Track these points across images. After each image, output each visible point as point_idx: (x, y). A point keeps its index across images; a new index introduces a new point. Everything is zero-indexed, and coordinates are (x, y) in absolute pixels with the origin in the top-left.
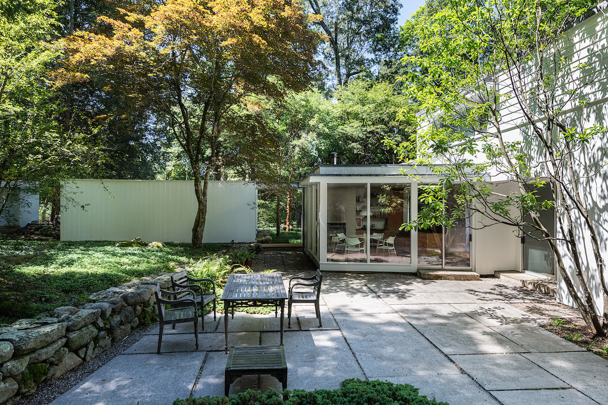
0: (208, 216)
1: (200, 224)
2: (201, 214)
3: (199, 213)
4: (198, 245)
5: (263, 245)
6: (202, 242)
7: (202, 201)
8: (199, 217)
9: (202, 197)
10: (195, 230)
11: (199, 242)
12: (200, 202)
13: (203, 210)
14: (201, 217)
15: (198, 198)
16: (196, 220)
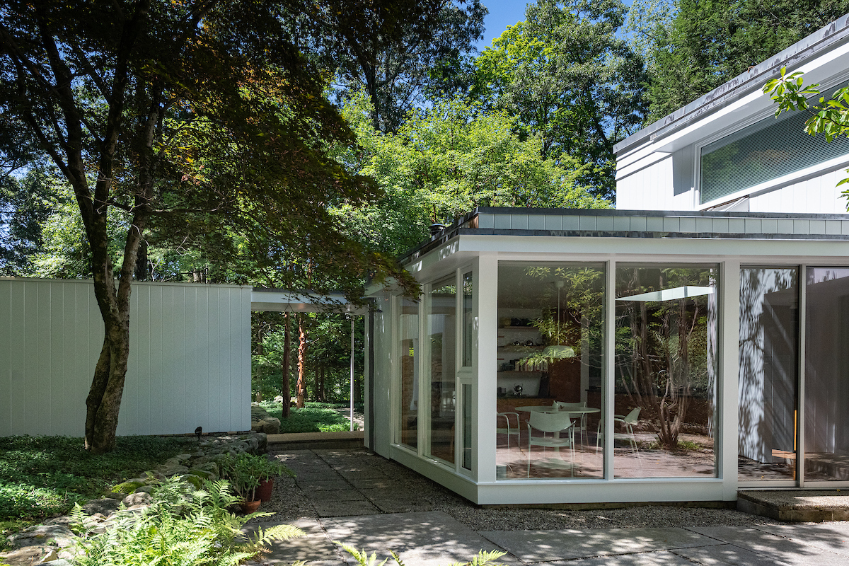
0: (133, 362)
1: (111, 384)
2: (113, 356)
3: (106, 353)
4: (105, 443)
5: (271, 438)
6: (117, 435)
7: (115, 319)
8: (108, 363)
9: (113, 306)
10: (95, 401)
11: (106, 435)
12: (109, 319)
13: (119, 342)
14: (113, 364)
15: (104, 308)
16: (98, 372)
